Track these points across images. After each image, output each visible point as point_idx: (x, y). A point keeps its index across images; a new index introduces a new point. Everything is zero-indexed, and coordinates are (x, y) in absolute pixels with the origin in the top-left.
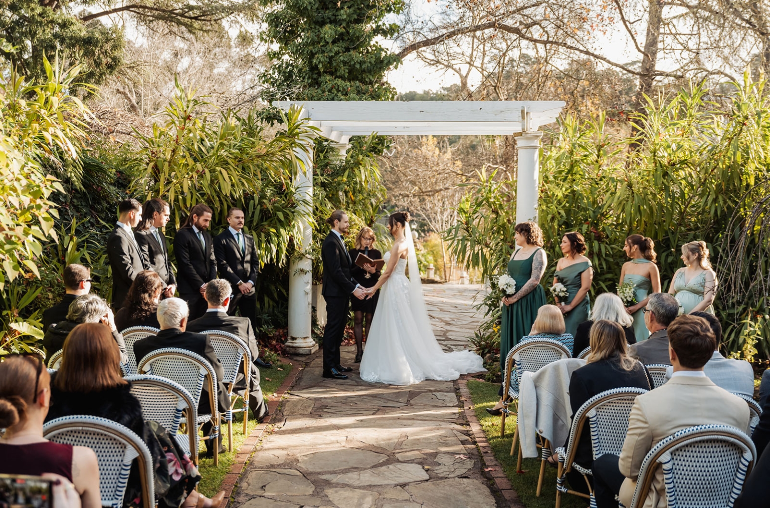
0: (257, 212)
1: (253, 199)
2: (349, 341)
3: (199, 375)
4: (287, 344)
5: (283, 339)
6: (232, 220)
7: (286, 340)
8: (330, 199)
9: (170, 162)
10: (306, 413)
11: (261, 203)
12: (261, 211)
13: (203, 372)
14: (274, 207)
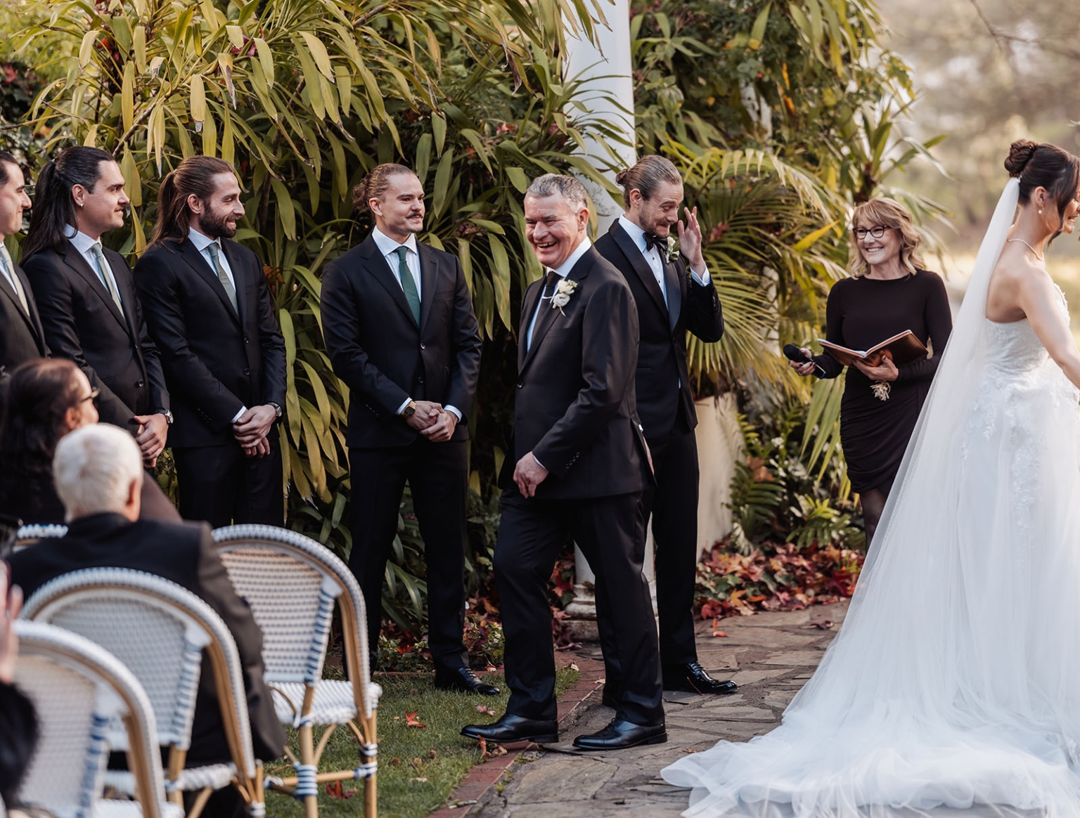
0: (445, 170)
1: (431, 131)
2: (792, 593)
3: (185, 645)
4: (573, 608)
5: (559, 592)
6: (387, 208)
7: (571, 592)
8: (707, 114)
9: (151, 25)
10: (578, 796)
11: (456, 142)
12: (456, 166)
13: (198, 637)
14: (500, 151)
